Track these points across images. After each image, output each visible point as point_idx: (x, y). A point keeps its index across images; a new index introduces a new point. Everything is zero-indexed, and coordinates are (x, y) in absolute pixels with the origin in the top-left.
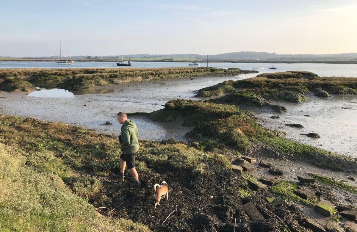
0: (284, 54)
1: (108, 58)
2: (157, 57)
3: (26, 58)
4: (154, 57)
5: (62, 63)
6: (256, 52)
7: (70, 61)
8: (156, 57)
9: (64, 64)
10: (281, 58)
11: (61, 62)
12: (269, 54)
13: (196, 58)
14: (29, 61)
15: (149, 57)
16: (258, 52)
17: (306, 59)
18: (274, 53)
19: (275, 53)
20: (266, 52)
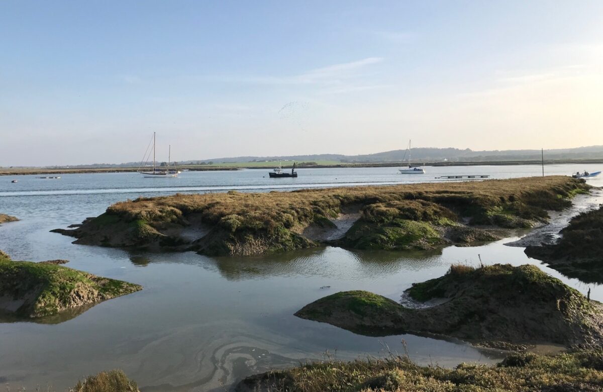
0: (485, 151)
1: (195, 164)
2: (275, 160)
3: (56, 168)
4: (270, 161)
5: (157, 174)
6: (438, 148)
7: (172, 171)
8: (273, 160)
9: (162, 176)
10: (487, 157)
11: (156, 172)
12: (461, 151)
13: (342, 161)
14: (74, 172)
15: (262, 161)
16: (441, 148)
17: (532, 157)
18: (468, 149)
19: (470, 149)
20: (455, 148)
